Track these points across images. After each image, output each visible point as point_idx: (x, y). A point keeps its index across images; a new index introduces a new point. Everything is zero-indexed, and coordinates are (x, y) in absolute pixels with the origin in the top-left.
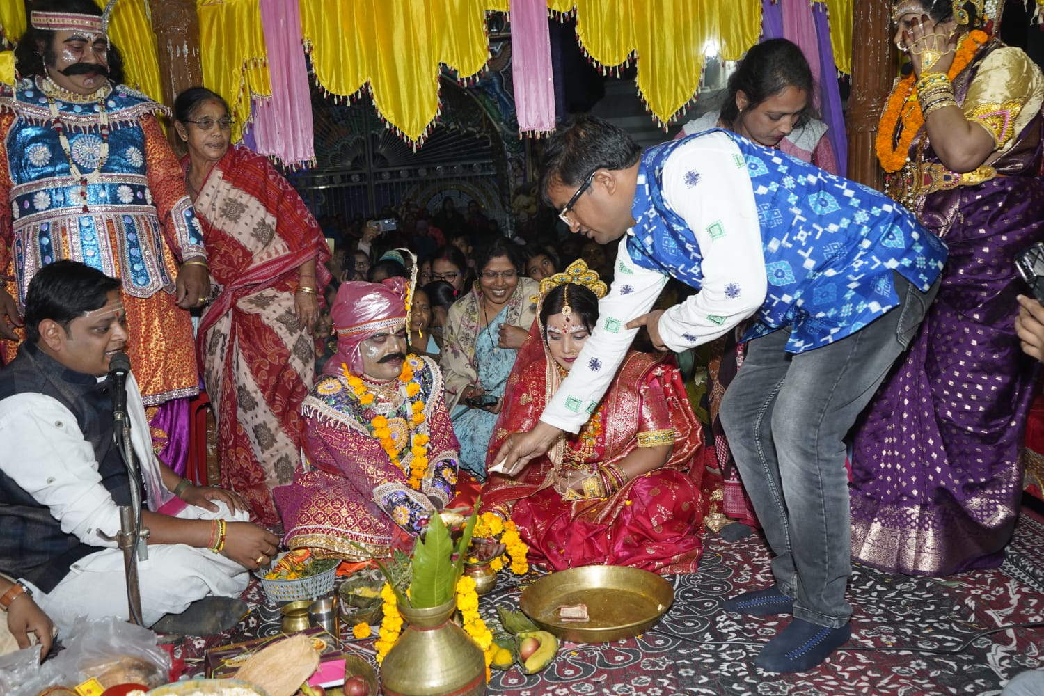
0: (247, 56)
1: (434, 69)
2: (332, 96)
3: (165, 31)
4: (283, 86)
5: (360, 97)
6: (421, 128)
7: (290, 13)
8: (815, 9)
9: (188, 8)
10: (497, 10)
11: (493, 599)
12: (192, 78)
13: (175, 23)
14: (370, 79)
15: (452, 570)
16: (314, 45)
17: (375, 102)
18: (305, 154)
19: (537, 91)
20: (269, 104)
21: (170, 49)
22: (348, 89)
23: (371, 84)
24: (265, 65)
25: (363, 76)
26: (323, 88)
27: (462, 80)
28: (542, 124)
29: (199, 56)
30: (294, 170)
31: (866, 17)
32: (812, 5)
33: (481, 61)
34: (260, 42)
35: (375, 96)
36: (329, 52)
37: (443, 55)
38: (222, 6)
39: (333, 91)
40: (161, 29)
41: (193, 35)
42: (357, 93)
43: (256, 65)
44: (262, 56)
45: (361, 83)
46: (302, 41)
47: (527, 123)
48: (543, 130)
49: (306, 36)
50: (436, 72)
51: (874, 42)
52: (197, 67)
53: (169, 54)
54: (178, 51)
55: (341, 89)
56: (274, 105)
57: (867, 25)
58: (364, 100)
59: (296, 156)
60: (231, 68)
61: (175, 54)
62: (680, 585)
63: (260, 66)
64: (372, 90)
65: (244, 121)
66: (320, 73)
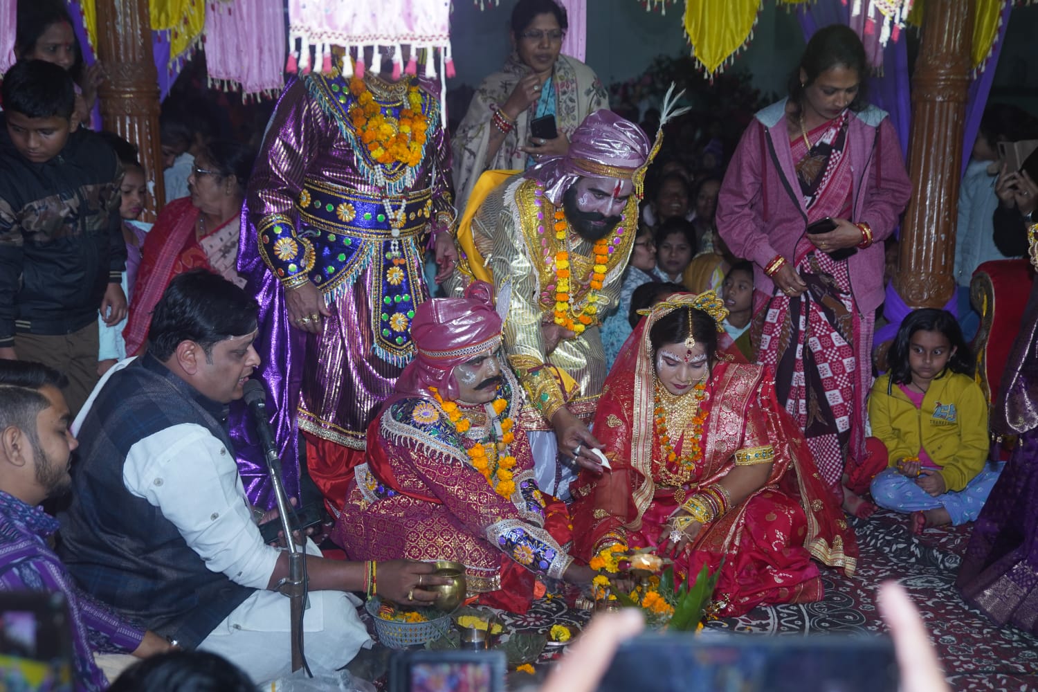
20: (230, 12)
30: (259, 100)
56: (236, 13)
59: (261, 83)
65: (196, 33)
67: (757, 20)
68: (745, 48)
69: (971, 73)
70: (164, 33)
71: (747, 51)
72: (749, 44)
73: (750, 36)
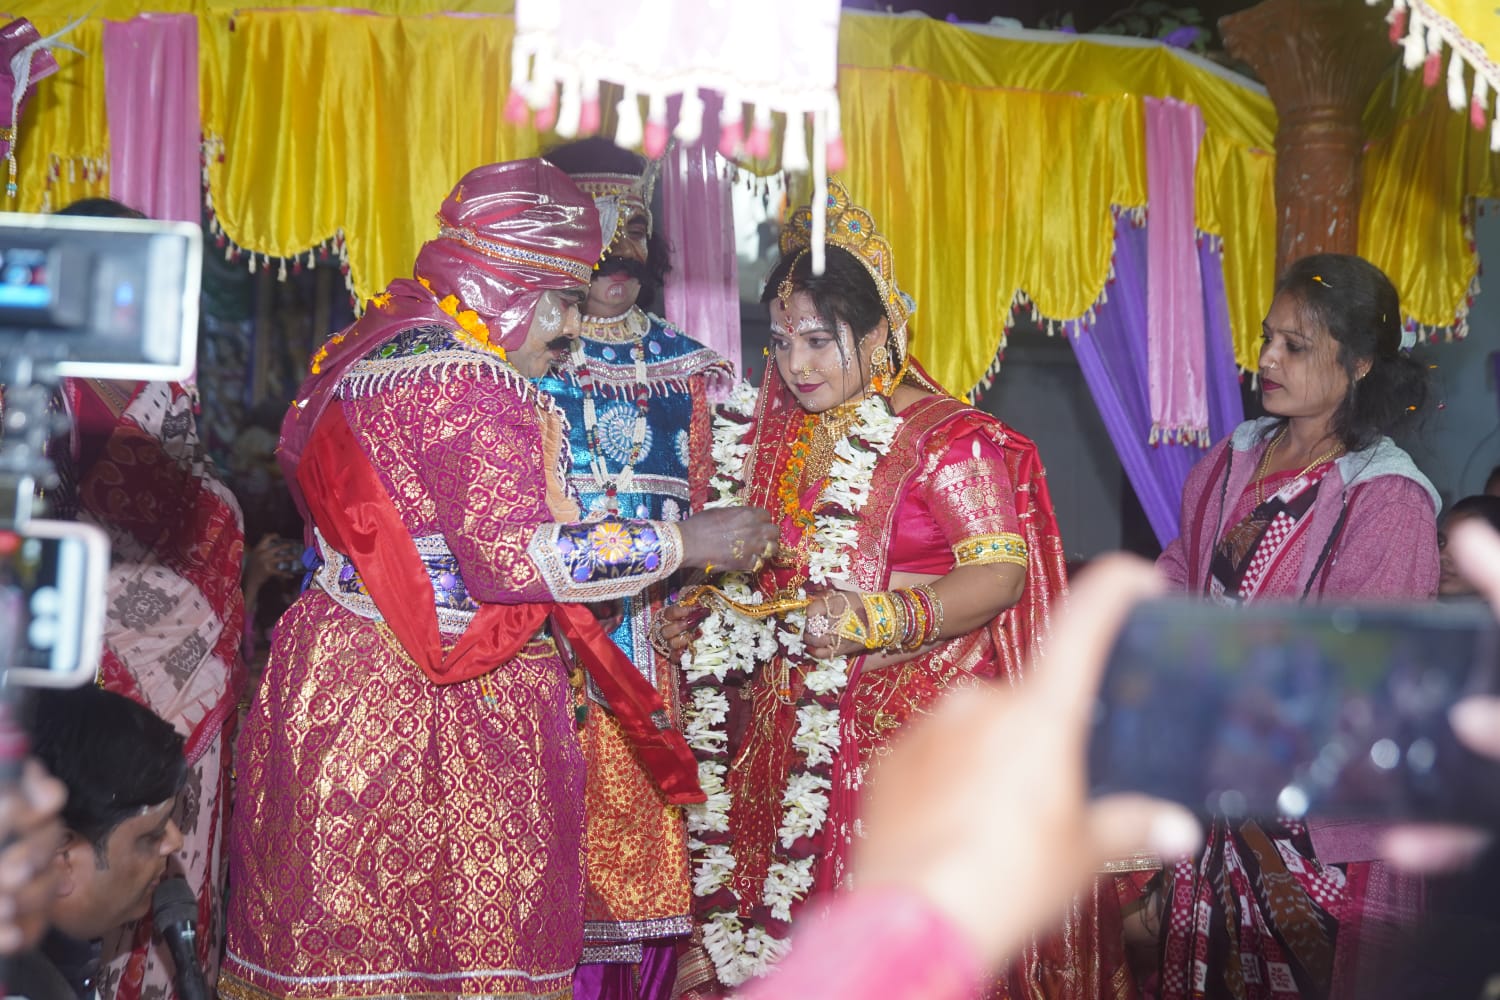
2: (246, 255)
5: (311, 265)
8: (1201, 245)
14: (345, 231)
17: (351, 282)
22: (285, 245)
23: (344, 244)
24: (100, 175)
26: (226, 239)
32: (1198, 235)
35: (353, 271)
39: (249, 242)
42: (304, 257)
45: (318, 239)
49: (210, 126)
55: (268, 242)
58: (322, 275)
64: (346, 256)
66: (224, 208)
67: (1005, 340)
68: (988, 385)
71: (991, 389)
72: (996, 379)
73: (993, 367)
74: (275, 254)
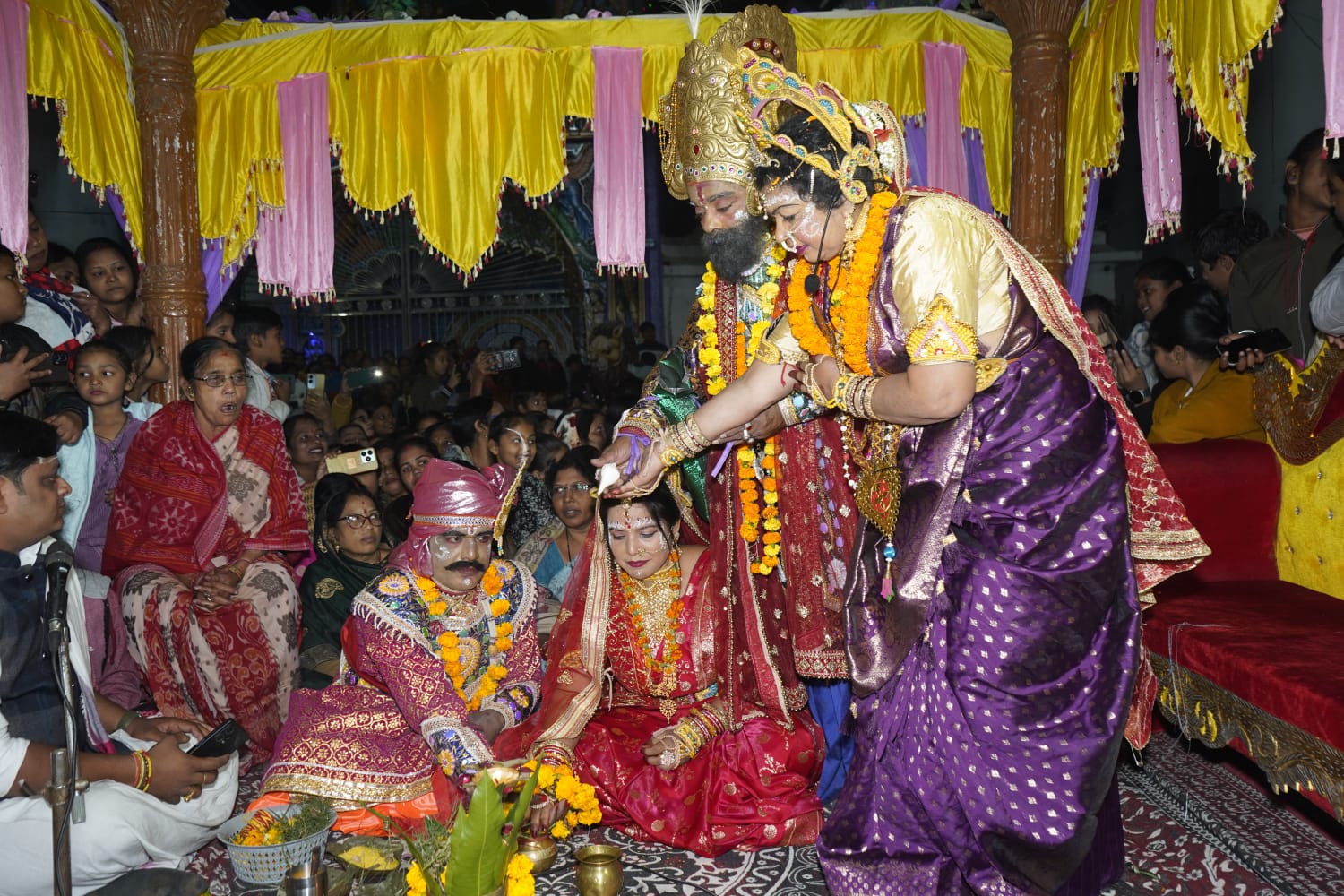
0: (256, 156)
1: (496, 183)
2: (363, 210)
3: (152, 118)
4: (300, 195)
5: (397, 213)
6: (475, 258)
7: (316, 106)
8: (966, 135)
9: (184, 91)
10: (579, 115)
11: (551, 880)
12: (183, 180)
13: (166, 109)
14: (413, 192)
15: (503, 848)
16: (345, 147)
17: (417, 221)
18: (321, 283)
19: (623, 216)
20: (281, 218)
21: (156, 141)
22: (383, 202)
23: (414, 199)
24: (279, 168)
25: (404, 188)
26: (353, 202)
27: (531, 200)
28: (627, 258)
29: (195, 152)
30: (308, 303)
31: (1028, 150)
32: (963, 130)
33: (556, 177)
34: (275, 139)
35: (417, 214)
36: (363, 156)
37: (508, 169)
38: (228, 92)
39: (364, 205)
40: (147, 115)
41: (188, 126)
42: (394, 209)
43: (268, 167)
44: (276, 157)
45: (401, 197)
46: (330, 142)
47: (609, 256)
48: (628, 265)
49: (335, 135)
50: (498, 187)
51: (1037, 180)
52: (191, 166)
53: (154, 148)
54: (167, 145)
55: (373, 203)
56: (286, 219)
57: (1029, 159)
58: (402, 218)
59: (310, 286)
60: (236, 170)
61: (163, 148)
62: (796, 864)
63: (273, 169)
64: (414, 205)
65: (247, 238)
66: (351, 183)
69: (1065, 258)
70: (216, 240)
74: (377, 208)
